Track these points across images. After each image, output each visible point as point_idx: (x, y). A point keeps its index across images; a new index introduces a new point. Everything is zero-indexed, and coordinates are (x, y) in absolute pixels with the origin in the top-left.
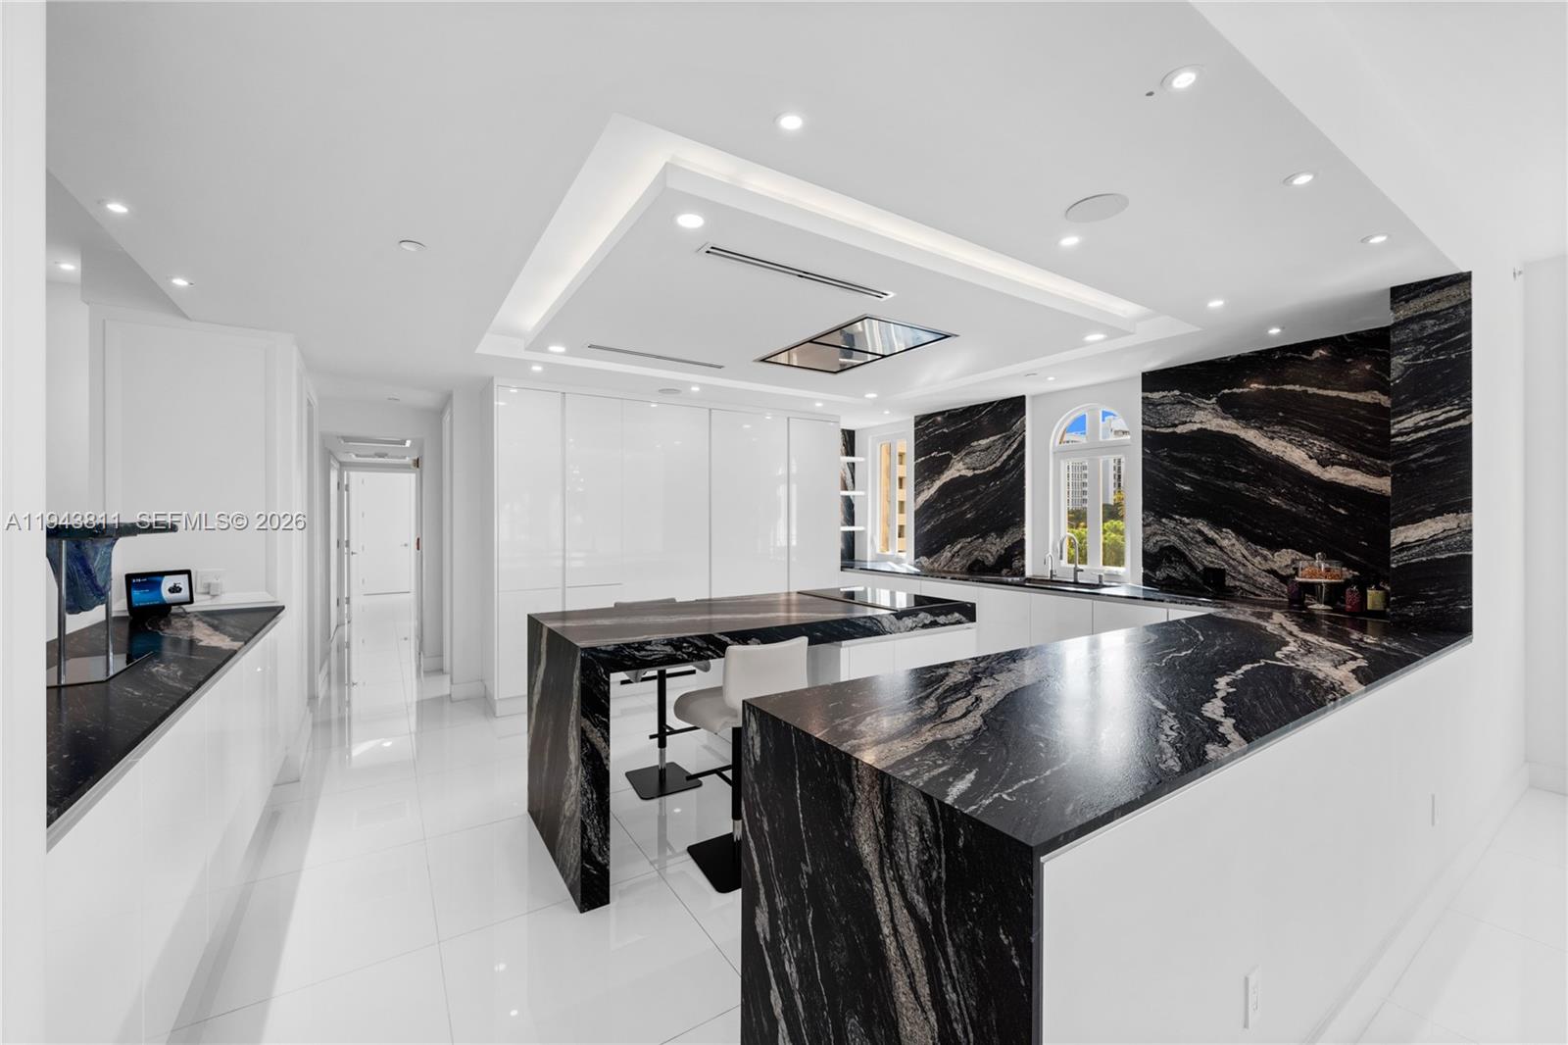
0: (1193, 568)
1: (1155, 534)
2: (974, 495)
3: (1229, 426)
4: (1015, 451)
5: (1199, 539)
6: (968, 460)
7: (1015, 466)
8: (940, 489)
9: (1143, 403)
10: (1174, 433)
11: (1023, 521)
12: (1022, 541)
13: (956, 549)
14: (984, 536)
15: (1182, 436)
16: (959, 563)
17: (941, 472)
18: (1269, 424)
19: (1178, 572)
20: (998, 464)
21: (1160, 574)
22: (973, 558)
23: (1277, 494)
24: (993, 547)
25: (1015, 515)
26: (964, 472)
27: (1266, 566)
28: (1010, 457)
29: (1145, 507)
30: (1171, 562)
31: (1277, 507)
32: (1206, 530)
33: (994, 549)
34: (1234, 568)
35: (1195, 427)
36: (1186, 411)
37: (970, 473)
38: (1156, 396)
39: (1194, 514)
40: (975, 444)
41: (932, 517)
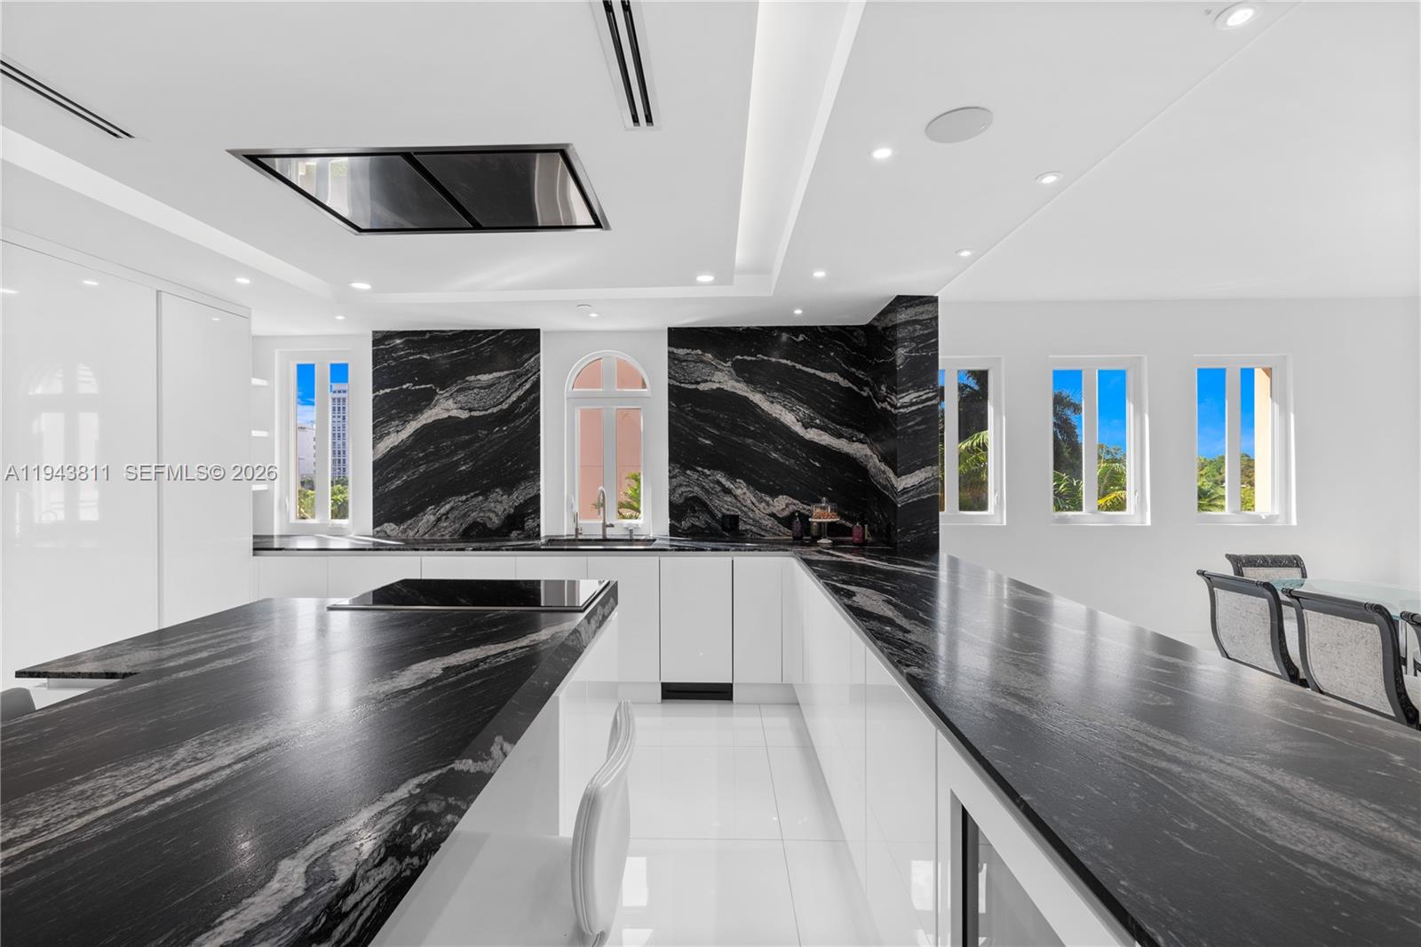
0: (713, 516)
1: (681, 485)
2: (470, 442)
3: (741, 389)
4: (528, 392)
5: (718, 489)
6: (461, 398)
7: (527, 410)
8: (417, 433)
9: (669, 357)
10: (697, 389)
11: (537, 474)
12: (537, 497)
13: (443, 511)
14: (485, 492)
15: (703, 392)
16: (447, 529)
17: (418, 411)
18: (770, 390)
19: (700, 521)
20: (505, 406)
21: (685, 524)
22: (469, 520)
23: (776, 450)
24: (499, 506)
25: (527, 468)
26: (455, 413)
27: (768, 511)
28: (520, 399)
29: (671, 460)
30: (695, 511)
31: (775, 459)
32: (723, 480)
33: (499, 509)
34: (746, 513)
35: (715, 386)
36: (706, 370)
37: (464, 415)
38: (681, 352)
39: (715, 466)
40: (472, 378)
41: (404, 469)
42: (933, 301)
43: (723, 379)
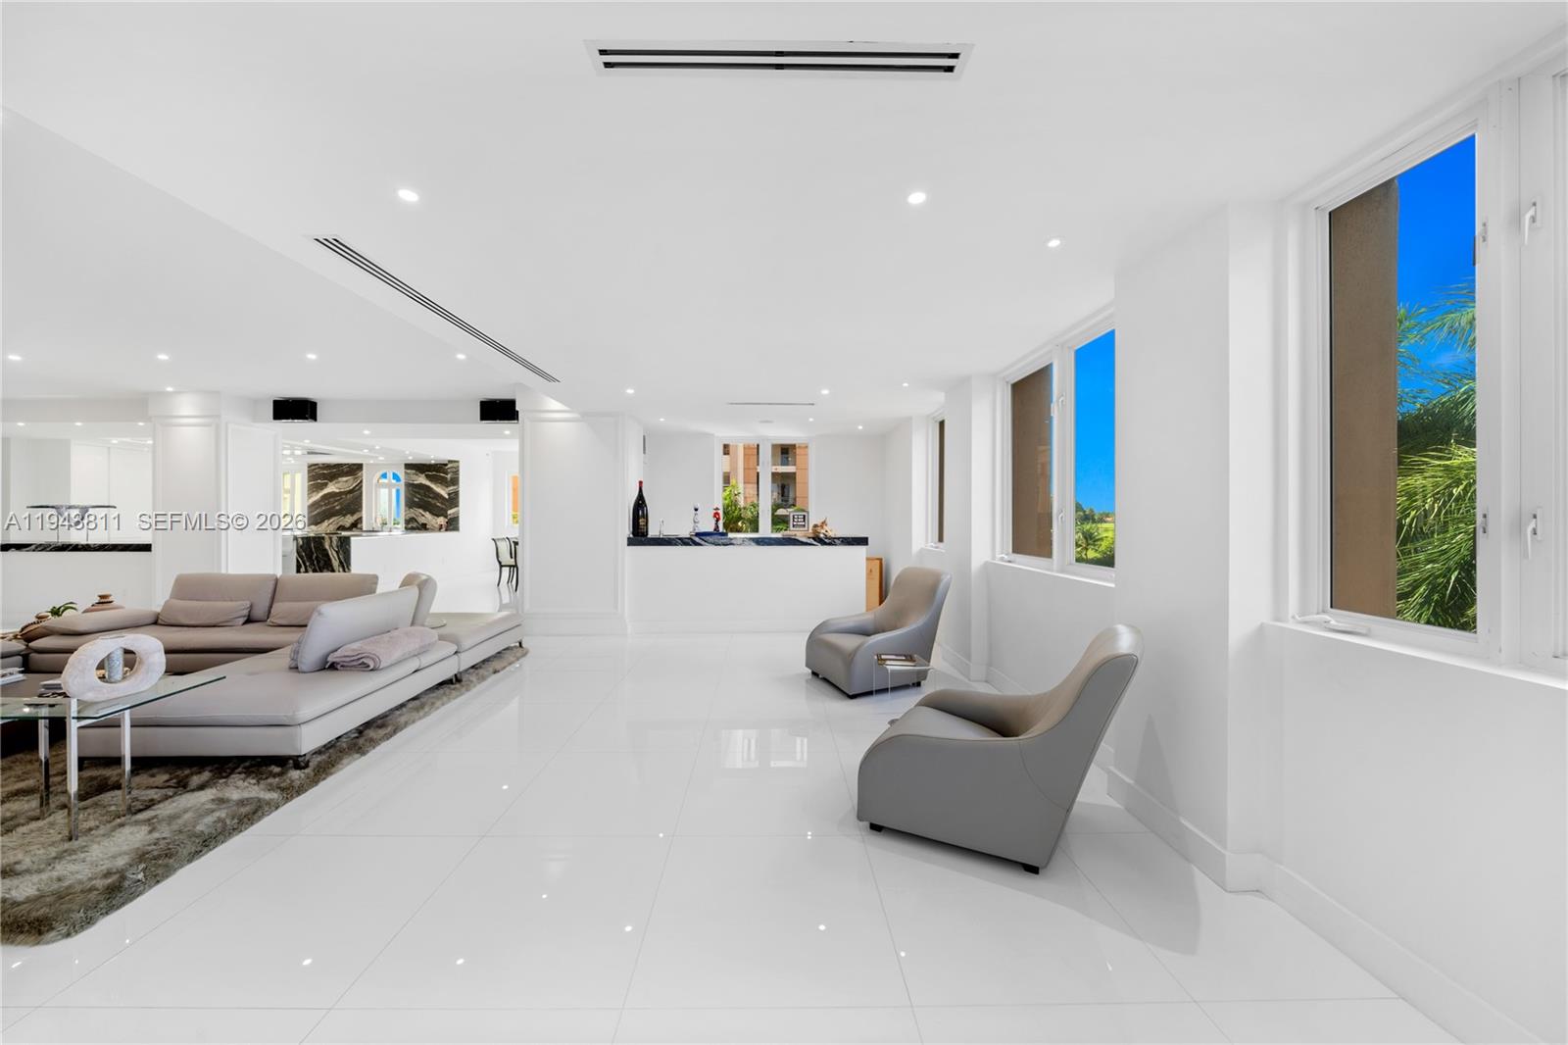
0: (418, 522)
1: (408, 513)
2: (339, 499)
3: (428, 483)
4: (358, 484)
6: (337, 485)
7: (358, 489)
8: (323, 496)
9: (405, 472)
10: (414, 483)
11: (361, 507)
12: (361, 518)
14: (344, 515)
15: (416, 484)
17: (322, 489)
19: (415, 524)
20: (350, 488)
21: (410, 525)
22: (340, 524)
24: (349, 519)
25: (358, 508)
26: (334, 491)
28: (356, 486)
29: (406, 506)
30: (413, 521)
32: (421, 512)
35: (418, 481)
36: (416, 477)
37: (338, 491)
38: (409, 471)
39: (420, 507)
40: (341, 478)
41: (317, 508)
42: (458, 462)
43: (422, 480)
